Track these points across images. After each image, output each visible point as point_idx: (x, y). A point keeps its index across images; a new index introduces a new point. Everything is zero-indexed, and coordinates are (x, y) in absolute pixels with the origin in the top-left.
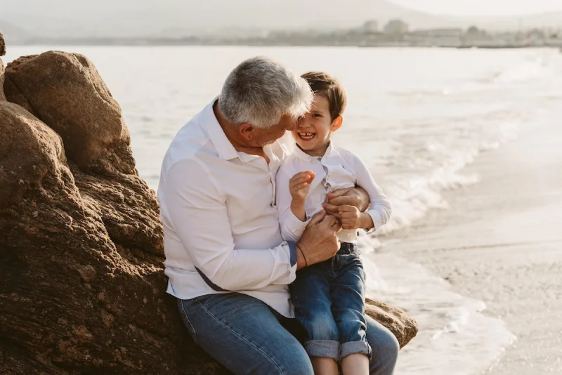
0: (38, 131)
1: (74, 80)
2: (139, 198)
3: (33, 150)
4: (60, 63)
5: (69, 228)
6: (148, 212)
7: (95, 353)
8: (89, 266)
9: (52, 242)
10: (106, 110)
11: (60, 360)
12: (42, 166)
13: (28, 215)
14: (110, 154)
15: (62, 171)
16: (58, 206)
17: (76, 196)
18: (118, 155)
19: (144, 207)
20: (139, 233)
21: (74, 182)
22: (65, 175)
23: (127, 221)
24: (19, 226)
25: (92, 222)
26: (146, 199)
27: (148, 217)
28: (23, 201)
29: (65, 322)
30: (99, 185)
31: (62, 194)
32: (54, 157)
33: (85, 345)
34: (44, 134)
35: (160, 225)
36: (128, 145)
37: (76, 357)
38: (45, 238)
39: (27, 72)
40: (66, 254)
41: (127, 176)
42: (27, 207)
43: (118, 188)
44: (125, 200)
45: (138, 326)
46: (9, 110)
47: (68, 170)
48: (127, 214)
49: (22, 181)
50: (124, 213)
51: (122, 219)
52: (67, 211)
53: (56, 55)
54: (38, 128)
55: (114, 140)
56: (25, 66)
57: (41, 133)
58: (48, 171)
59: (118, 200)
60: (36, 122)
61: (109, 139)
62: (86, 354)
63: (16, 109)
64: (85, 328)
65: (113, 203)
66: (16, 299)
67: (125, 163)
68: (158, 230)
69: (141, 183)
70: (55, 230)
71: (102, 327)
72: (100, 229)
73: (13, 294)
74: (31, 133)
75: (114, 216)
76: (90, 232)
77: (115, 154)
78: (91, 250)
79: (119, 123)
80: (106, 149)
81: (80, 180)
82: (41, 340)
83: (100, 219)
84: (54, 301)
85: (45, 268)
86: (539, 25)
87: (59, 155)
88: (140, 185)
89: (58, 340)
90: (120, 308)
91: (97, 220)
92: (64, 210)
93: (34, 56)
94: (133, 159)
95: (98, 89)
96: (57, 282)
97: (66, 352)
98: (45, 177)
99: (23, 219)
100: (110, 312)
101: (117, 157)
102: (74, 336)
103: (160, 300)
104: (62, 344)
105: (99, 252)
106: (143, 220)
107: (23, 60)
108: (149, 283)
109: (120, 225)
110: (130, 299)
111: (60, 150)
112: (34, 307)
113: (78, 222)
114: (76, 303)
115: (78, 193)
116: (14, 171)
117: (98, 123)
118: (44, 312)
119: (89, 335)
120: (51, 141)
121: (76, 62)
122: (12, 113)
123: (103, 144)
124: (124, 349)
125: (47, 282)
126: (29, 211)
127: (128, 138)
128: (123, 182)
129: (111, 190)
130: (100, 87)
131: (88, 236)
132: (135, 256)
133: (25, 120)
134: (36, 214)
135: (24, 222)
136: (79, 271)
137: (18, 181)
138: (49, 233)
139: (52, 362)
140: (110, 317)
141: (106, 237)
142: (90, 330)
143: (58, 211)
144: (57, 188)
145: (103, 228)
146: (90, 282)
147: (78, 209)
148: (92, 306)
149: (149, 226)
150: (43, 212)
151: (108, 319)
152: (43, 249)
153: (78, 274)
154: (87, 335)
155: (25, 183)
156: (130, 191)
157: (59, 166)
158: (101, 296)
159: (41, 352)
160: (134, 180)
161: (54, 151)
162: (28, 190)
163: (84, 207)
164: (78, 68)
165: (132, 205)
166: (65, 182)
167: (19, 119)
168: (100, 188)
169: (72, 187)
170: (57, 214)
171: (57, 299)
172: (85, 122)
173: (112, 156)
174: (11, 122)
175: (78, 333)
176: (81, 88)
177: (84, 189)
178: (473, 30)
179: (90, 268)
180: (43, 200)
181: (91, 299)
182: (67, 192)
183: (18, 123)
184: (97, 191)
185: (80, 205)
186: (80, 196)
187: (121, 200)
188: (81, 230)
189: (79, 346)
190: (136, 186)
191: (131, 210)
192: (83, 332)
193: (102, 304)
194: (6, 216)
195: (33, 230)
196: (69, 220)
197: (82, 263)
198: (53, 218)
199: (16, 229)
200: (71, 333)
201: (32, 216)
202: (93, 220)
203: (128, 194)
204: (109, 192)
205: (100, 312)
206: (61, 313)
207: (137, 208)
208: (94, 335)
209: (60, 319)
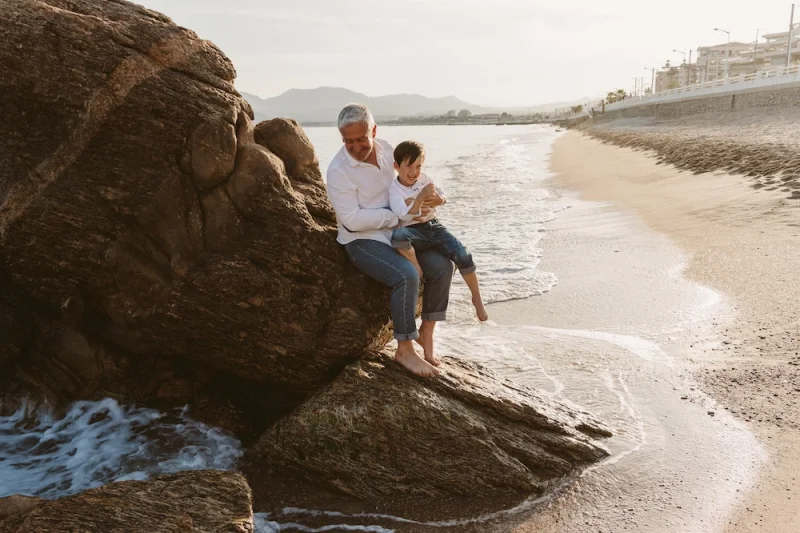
0: (271, 159)
1: (290, 133)
3: (269, 168)
4: (282, 124)
5: (287, 207)
7: (301, 268)
9: (279, 214)
10: (306, 148)
11: (284, 272)
12: (273, 176)
13: (267, 201)
14: (308, 170)
16: (282, 196)
17: (291, 191)
18: (313, 171)
20: (323, 210)
21: (290, 184)
22: (285, 181)
23: (317, 204)
24: (263, 206)
28: (264, 194)
29: (287, 254)
30: (303, 186)
31: (284, 190)
32: (279, 171)
33: (297, 265)
36: (318, 165)
37: (292, 271)
38: (276, 212)
39: (266, 129)
40: (286, 220)
41: (317, 181)
42: (266, 197)
43: (313, 188)
44: (316, 193)
45: (323, 256)
46: (256, 148)
47: (287, 178)
50: (316, 200)
51: (315, 203)
52: (287, 199)
53: (280, 120)
54: (271, 157)
55: (310, 163)
56: (265, 126)
57: (273, 159)
58: (277, 179)
59: (313, 193)
60: (270, 153)
61: (308, 163)
62: (297, 269)
63: (260, 148)
64: (297, 257)
65: (311, 195)
66: (262, 243)
67: (316, 175)
70: (280, 208)
71: (305, 257)
72: (303, 208)
73: (261, 240)
74: (268, 159)
75: (311, 201)
77: (311, 171)
78: (299, 218)
79: (313, 154)
80: (306, 168)
81: (293, 184)
82: (275, 262)
84: (281, 243)
85: (276, 227)
86: (539, 112)
87: (282, 170)
89: (283, 263)
90: (314, 247)
91: (302, 203)
92: (285, 198)
93: (269, 121)
94: (320, 172)
95: (302, 137)
96: (282, 234)
97: (287, 269)
98: (275, 182)
99: (265, 203)
100: (309, 249)
102: (291, 261)
104: (285, 265)
105: (303, 219)
106: (325, 203)
107: (263, 123)
108: (329, 235)
109: (314, 206)
110: (319, 243)
111: (283, 168)
112: (271, 246)
113: (292, 204)
114: (292, 244)
116: (260, 179)
117: (302, 155)
119: (298, 260)
120: (278, 164)
121: (290, 123)
123: (305, 166)
124: (316, 267)
125: (277, 234)
127: (318, 162)
128: (315, 184)
131: (298, 211)
132: (322, 221)
133: (265, 153)
134: (271, 200)
136: (293, 228)
137: (262, 184)
138: (277, 209)
139: (281, 273)
141: (307, 212)
142: (299, 258)
144: (281, 187)
145: (305, 207)
146: (299, 234)
147: (292, 198)
148: (300, 246)
150: (274, 199)
151: (308, 252)
152: (275, 218)
153: (293, 230)
155: (265, 185)
156: (319, 189)
157: (283, 177)
158: (304, 241)
159: (275, 269)
160: (321, 183)
161: (279, 168)
162: (267, 188)
163: (296, 197)
164: (292, 126)
165: (320, 196)
166: (285, 184)
167: (261, 152)
168: (303, 188)
169: (289, 187)
170: (281, 200)
171: (283, 243)
172: (295, 154)
174: (257, 154)
175: (293, 259)
176: (293, 137)
177: (296, 188)
178: (504, 114)
179: (298, 227)
181: (299, 242)
182: (286, 189)
183: (261, 154)
185: (293, 196)
186: (293, 191)
188: (294, 208)
189: (294, 266)
190: (321, 186)
191: (319, 199)
192: (295, 259)
193: (305, 245)
194: (257, 201)
195: (269, 208)
196: (288, 203)
197: (295, 225)
198: (280, 202)
199: (261, 208)
200: (290, 259)
201: (269, 201)
202: (300, 203)
203: (318, 191)
204: (308, 189)
205: (304, 249)
206: (284, 249)
207: (322, 197)
208: (301, 260)
209: (284, 253)
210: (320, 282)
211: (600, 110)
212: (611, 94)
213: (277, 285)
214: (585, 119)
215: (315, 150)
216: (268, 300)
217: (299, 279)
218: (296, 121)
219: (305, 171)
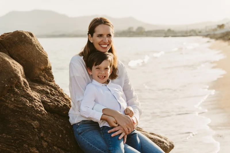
1: (28, 42)
2: (56, 92)
3: (11, 72)
4: (21, 35)
5: (27, 105)
6: (60, 98)
8: (36, 121)
9: (20, 112)
10: (41, 55)
12: (15, 79)
13: (9, 100)
14: (43, 74)
15: (23, 81)
16: (22, 96)
17: (30, 91)
18: (47, 74)
19: (58, 96)
20: (57, 107)
21: (29, 85)
22: (25, 82)
23: (51, 102)
24: (5, 105)
25: (37, 103)
26: (59, 92)
27: (60, 100)
28: (7, 94)
29: (27, 146)
31: (24, 91)
32: (20, 75)
34: (16, 65)
35: (65, 103)
36: (51, 70)
38: (17, 110)
39: (7, 39)
40: (26, 116)
41: (51, 83)
43: (47, 88)
44: (50, 93)
45: (58, 147)
46: (0, 55)
47: (26, 81)
48: (52, 99)
49: (6, 85)
50: (50, 98)
51: (49, 101)
52: (26, 98)
53: (19, 32)
54: (13, 63)
55: (45, 68)
56: (7, 37)
57: (14, 65)
58: (18, 81)
59: (47, 93)
60: (12, 60)
61: (43, 67)
63: (3, 55)
64: (35, 149)
65: (45, 94)
66: (5, 137)
67: (50, 78)
68: (65, 105)
69: (57, 86)
70: (21, 106)
71: (43, 148)
72: (40, 106)
73: (4, 134)
74: (10, 65)
75: (46, 100)
76: (36, 107)
77: (45, 74)
78: (37, 115)
79: (47, 60)
80: (41, 72)
81: (31, 85)
83: (40, 101)
84: (22, 137)
85: (17, 123)
87: (22, 74)
88: (56, 87)
90: (50, 140)
91: (39, 102)
92: (25, 97)
93: (10, 33)
94: (53, 76)
95: (38, 47)
96: (23, 129)
98: (16, 84)
99: (7, 102)
100: (45, 141)
101: (46, 75)
103: (66, 136)
105: (40, 115)
106: (58, 101)
107: (5, 34)
108: (62, 129)
109: (49, 104)
110: (54, 135)
111: (23, 72)
112: (13, 140)
113: (31, 103)
114: (31, 138)
115: (31, 90)
116: (3, 81)
117: (38, 61)
118: (17, 142)
120: (18, 68)
121: (28, 35)
122: (2, 56)
123: (40, 69)
125: (18, 129)
126: (10, 98)
127: (51, 67)
128: (49, 85)
129: (44, 89)
130: (39, 46)
131: (36, 109)
132: (55, 117)
133: (7, 59)
134: (13, 99)
135: (8, 103)
136: (32, 124)
138: (18, 107)
141: (43, 109)
142: (37, 149)
143: (22, 98)
144: (22, 88)
145: (42, 105)
146: (37, 128)
147: (31, 97)
148: (38, 139)
149: (61, 104)
150: (16, 98)
151: (45, 144)
152: (16, 115)
153: (32, 125)
154: (36, 152)
155: (8, 86)
156: (52, 89)
158: (42, 135)
160: (54, 85)
161: (20, 72)
162: (9, 89)
163: (33, 96)
164: (29, 37)
165: (53, 95)
166: (25, 86)
167: (4, 59)
168: (39, 88)
169: (28, 88)
170: (22, 99)
171: (23, 136)
172: (32, 60)
173: (44, 75)
174: (1, 60)
175: (32, 151)
176: (30, 46)
177: (33, 89)
179: (36, 122)
180: (16, 93)
181: (38, 136)
182: (26, 90)
183: (4, 60)
184: (38, 89)
185: (31, 95)
186: (31, 91)
187: (49, 93)
188: (32, 106)
190: (55, 87)
191: (53, 97)
193: (42, 138)
195: (12, 106)
196: (27, 102)
197: (33, 120)
198: (20, 101)
199: (4, 106)
200: (29, 150)
201: (11, 101)
202: (37, 102)
203: (51, 91)
204: (44, 90)
205: (42, 142)
206: (25, 142)
207: (56, 96)
208: (39, 151)
209: (24, 145)
215: (48, 57)
218: (33, 34)
219: (41, 74)
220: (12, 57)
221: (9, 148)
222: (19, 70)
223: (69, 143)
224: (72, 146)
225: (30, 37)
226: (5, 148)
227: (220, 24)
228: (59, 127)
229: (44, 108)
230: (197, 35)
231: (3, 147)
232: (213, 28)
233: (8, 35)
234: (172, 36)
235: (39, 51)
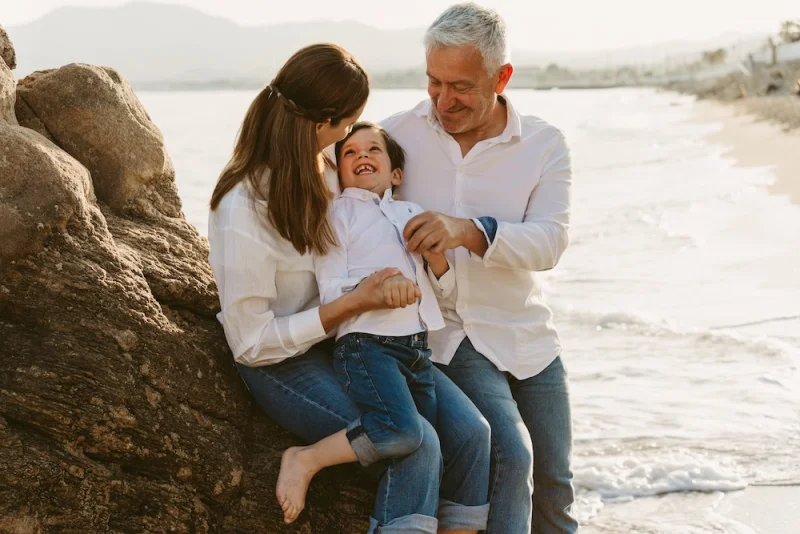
0: (59, 163)
1: (103, 99)
2: (188, 247)
3: (55, 187)
4: (86, 78)
5: (101, 285)
6: (199, 263)
7: (138, 440)
8: (129, 331)
9: (81, 302)
10: (144, 137)
11: (94, 450)
12: (67, 206)
13: (49, 268)
14: (150, 192)
15: (91, 213)
16: (87, 257)
17: (109, 243)
18: (161, 194)
19: (194, 258)
20: (189, 290)
21: (106, 226)
22: (95, 217)
23: (173, 275)
24: (38, 282)
25: (131, 277)
26: (197, 248)
27: (200, 271)
28: (43, 250)
29: (100, 402)
30: (138, 231)
31: (92, 241)
32: (80, 195)
33: (127, 431)
34: (68, 166)
36: (172, 181)
37: (115, 446)
38: (71, 297)
39: (44, 90)
40: (99, 316)
41: (172, 220)
42: (48, 258)
43: (162, 235)
44: (170, 249)
45: (192, 407)
46: (23, 137)
47: (98, 212)
48: (174, 266)
49: (41, 225)
50: (170, 265)
51: (167, 272)
52: (99, 262)
53: (79, 68)
54: (60, 159)
55: (155, 175)
56: (42, 83)
57: (64, 165)
58: (75, 213)
60: (57, 151)
61: (148, 173)
62: (128, 442)
63: (32, 136)
64: (126, 410)
65: (156, 253)
66: (37, 374)
67: (168, 204)
68: (213, 286)
69: (190, 228)
70: (85, 286)
71: (147, 409)
72: (141, 286)
73: (34, 368)
74: (51, 164)
75: (158, 269)
76: (128, 289)
77: (156, 193)
78: (131, 312)
79: (161, 154)
80: (145, 187)
81: (113, 225)
82: (70, 425)
83: (140, 271)
84: (86, 375)
85: (73, 334)
87: (87, 192)
88: (189, 231)
89: (92, 425)
90: (169, 384)
91: (137, 274)
92: (95, 261)
93: (52, 70)
94: (178, 198)
95: (133, 111)
96: (89, 352)
97: (102, 441)
98: (70, 221)
99: (44, 272)
100: (155, 389)
101: (159, 197)
102: (113, 420)
103: (217, 375)
104: (97, 430)
105: (140, 313)
106: (193, 274)
107: (37, 75)
108: (204, 353)
109: (166, 280)
110: (181, 372)
111: (88, 187)
112: (59, 384)
113: (113, 276)
114: (114, 378)
115: (112, 240)
116: (31, 213)
117: (135, 153)
118: (73, 390)
119: (131, 419)
120: (76, 176)
121: (105, 78)
122: (27, 139)
123: (141, 180)
124: (175, 436)
125: (75, 352)
126: (50, 262)
127: (172, 173)
129: (153, 236)
130: (136, 109)
131: (127, 294)
132: (185, 319)
133: (44, 149)
134: (59, 266)
136: (117, 337)
137: (36, 225)
138: (77, 290)
139: (85, 453)
140: (157, 395)
141: (149, 295)
142: (132, 412)
143: (89, 263)
144: (85, 234)
145: (145, 284)
146: (131, 351)
147: (113, 261)
148: (134, 382)
149: (202, 282)
150: (69, 264)
151: (154, 397)
152: (71, 311)
153: (116, 342)
154: (129, 418)
155: (45, 227)
156: (177, 238)
157: (88, 207)
158: (145, 369)
159: (71, 441)
160: (181, 225)
161: (80, 188)
162: (49, 236)
163: (120, 258)
164: (109, 85)
165: (179, 255)
166: (96, 226)
167: (35, 148)
168: (139, 235)
169: (103, 232)
170: (86, 266)
171: (90, 374)
172: (117, 151)
173: (153, 195)
174: (25, 150)
175: (117, 416)
176: (112, 110)
177: (119, 236)
179: (128, 333)
180: (70, 248)
181: (132, 372)
182: (98, 239)
183: (33, 151)
184: (135, 238)
185: (114, 255)
186: (114, 244)
187: (165, 249)
188: (117, 286)
189: (119, 433)
190: (183, 232)
191: (178, 262)
192: (123, 415)
193: (145, 379)
194: (22, 269)
195: (57, 287)
196: (102, 274)
197: (120, 328)
198: (82, 272)
199: (35, 286)
200: (108, 415)
201: (54, 269)
202: (132, 274)
203: (175, 243)
204: (151, 240)
205: (144, 389)
206: (94, 390)
207: (185, 259)
208: (137, 418)
209: (93, 399)
210: (185, 472)
211: (768, 58)
212: (788, 24)
213: (75, 482)
214: (734, 78)
216: (51, 521)
217: (131, 467)
218: (120, 74)
219: (142, 193)
220: (57, 140)
221: (49, 408)
222: (77, 181)
223: (226, 395)
224: (235, 406)
225: (111, 82)
226: (36, 407)
227: (713, 48)
228: (197, 349)
229: (153, 293)
230: (639, 85)
231: (32, 406)
232: (690, 61)
233: (45, 75)
234: (562, 88)
235: (136, 124)
